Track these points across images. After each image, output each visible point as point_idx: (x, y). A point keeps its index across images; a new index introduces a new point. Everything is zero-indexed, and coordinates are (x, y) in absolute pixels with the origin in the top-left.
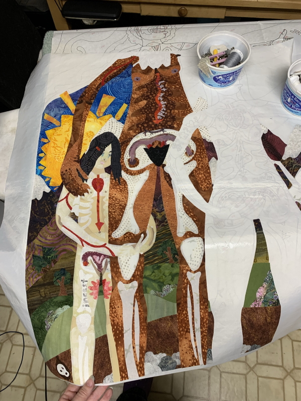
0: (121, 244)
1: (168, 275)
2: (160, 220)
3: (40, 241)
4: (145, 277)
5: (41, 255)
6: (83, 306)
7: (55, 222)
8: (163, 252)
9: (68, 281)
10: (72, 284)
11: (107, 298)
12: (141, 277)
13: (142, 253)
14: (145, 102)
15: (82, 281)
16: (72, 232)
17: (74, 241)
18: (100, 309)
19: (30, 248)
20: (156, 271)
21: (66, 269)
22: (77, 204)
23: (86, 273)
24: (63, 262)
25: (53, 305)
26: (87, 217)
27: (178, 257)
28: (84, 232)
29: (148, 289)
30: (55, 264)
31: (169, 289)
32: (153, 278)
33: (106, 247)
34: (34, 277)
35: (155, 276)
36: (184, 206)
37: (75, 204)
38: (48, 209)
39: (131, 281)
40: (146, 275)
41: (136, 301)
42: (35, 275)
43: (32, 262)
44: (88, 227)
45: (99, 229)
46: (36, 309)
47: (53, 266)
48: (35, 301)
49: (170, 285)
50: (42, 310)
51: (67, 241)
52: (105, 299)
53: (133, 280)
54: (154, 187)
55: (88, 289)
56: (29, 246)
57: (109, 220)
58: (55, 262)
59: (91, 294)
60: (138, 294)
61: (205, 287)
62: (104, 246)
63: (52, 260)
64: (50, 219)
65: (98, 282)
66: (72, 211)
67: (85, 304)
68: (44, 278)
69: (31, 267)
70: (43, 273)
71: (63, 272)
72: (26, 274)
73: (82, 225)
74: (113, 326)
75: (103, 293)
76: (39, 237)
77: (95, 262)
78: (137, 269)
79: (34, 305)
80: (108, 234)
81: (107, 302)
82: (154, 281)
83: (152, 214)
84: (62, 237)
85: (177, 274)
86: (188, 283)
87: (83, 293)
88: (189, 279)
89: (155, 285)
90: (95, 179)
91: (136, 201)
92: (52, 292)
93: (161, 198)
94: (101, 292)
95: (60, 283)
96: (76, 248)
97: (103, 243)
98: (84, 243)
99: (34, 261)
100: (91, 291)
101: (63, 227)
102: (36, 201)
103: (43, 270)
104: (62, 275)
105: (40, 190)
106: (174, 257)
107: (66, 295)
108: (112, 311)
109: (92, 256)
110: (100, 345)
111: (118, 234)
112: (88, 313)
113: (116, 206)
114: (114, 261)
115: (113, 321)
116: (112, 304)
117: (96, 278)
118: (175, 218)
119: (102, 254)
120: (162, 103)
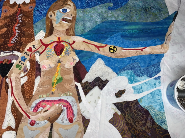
14: (6, 29)
36: (12, 108)
118: (4, 115)
120: (17, 31)
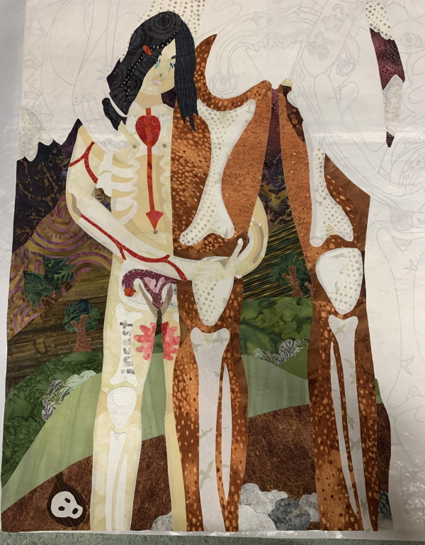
0: (199, 258)
1: (289, 320)
2: (276, 208)
3: (37, 244)
4: (245, 322)
5: (41, 272)
6: (122, 372)
7: (65, 207)
8: (280, 274)
9: (94, 324)
10: (101, 330)
11: (170, 358)
12: (237, 320)
13: (239, 277)
15: (121, 324)
16: (100, 229)
17: (105, 248)
18: (154, 381)
19: (19, 259)
20: (266, 311)
21: (91, 301)
22: (107, 171)
23: (130, 310)
24: (85, 286)
25: (61, 368)
26: (129, 200)
27: (310, 286)
28: (124, 230)
29: (249, 345)
30: (68, 290)
31: (294, 348)
32: (259, 324)
33: (170, 263)
34: (24, 314)
35: (264, 321)
36: (327, 180)
37: (104, 172)
38: (51, 180)
39: (216, 328)
40: (246, 318)
41: (226, 369)
42: (27, 310)
43: (22, 284)
44: (131, 221)
45: (155, 226)
46: (24, 377)
47: (64, 294)
48: (24, 361)
49: (294, 340)
50: (39, 378)
51: (91, 247)
52: (165, 361)
53: (221, 327)
54: (265, 137)
55: (133, 340)
56: (16, 255)
57: (174, 208)
58: (68, 287)
59: (139, 350)
60: (229, 355)
61: (368, 349)
62: (165, 259)
63: (62, 283)
64: (55, 201)
65: (153, 327)
66: (98, 186)
67: (126, 369)
68: (45, 316)
69: (19, 294)
70: (43, 307)
71: (83, 305)
72: (9, 308)
73: (119, 215)
74: (178, 418)
75: (162, 348)
76: (35, 236)
77: (149, 290)
78: (229, 306)
79: (22, 368)
80: (171, 237)
81: (169, 366)
82: (262, 330)
83: (260, 195)
84: (81, 239)
85: (308, 319)
86: (332, 338)
87: (123, 346)
88: (334, 331)
89: (265, 339)
90: (142, 118)
91: (228, 167)
92: (61, 344)
93: (280, 161)
94: (158, 347)
95: (77, 328)
96: (110, 262)
97: (162, 255)
98: (125, 252)
99: (26, 283)
100: (139, 345)
101: (82, 219)
102: (25, 163)
103: (43, 300)
104: (81, 312)
105: (31, 139)
106: (302, 285)
107: (89, 350)
108: (178, 387)
109: (141, 278)
110: (150, 454)
111: (192, 236)
112: (132, 386)
113: (186, 177)
114: (185, 289)
115: (179, 408)
116: (179, 373)
117: (150, 320)
118: (307, 205)
119: (162, 276)
